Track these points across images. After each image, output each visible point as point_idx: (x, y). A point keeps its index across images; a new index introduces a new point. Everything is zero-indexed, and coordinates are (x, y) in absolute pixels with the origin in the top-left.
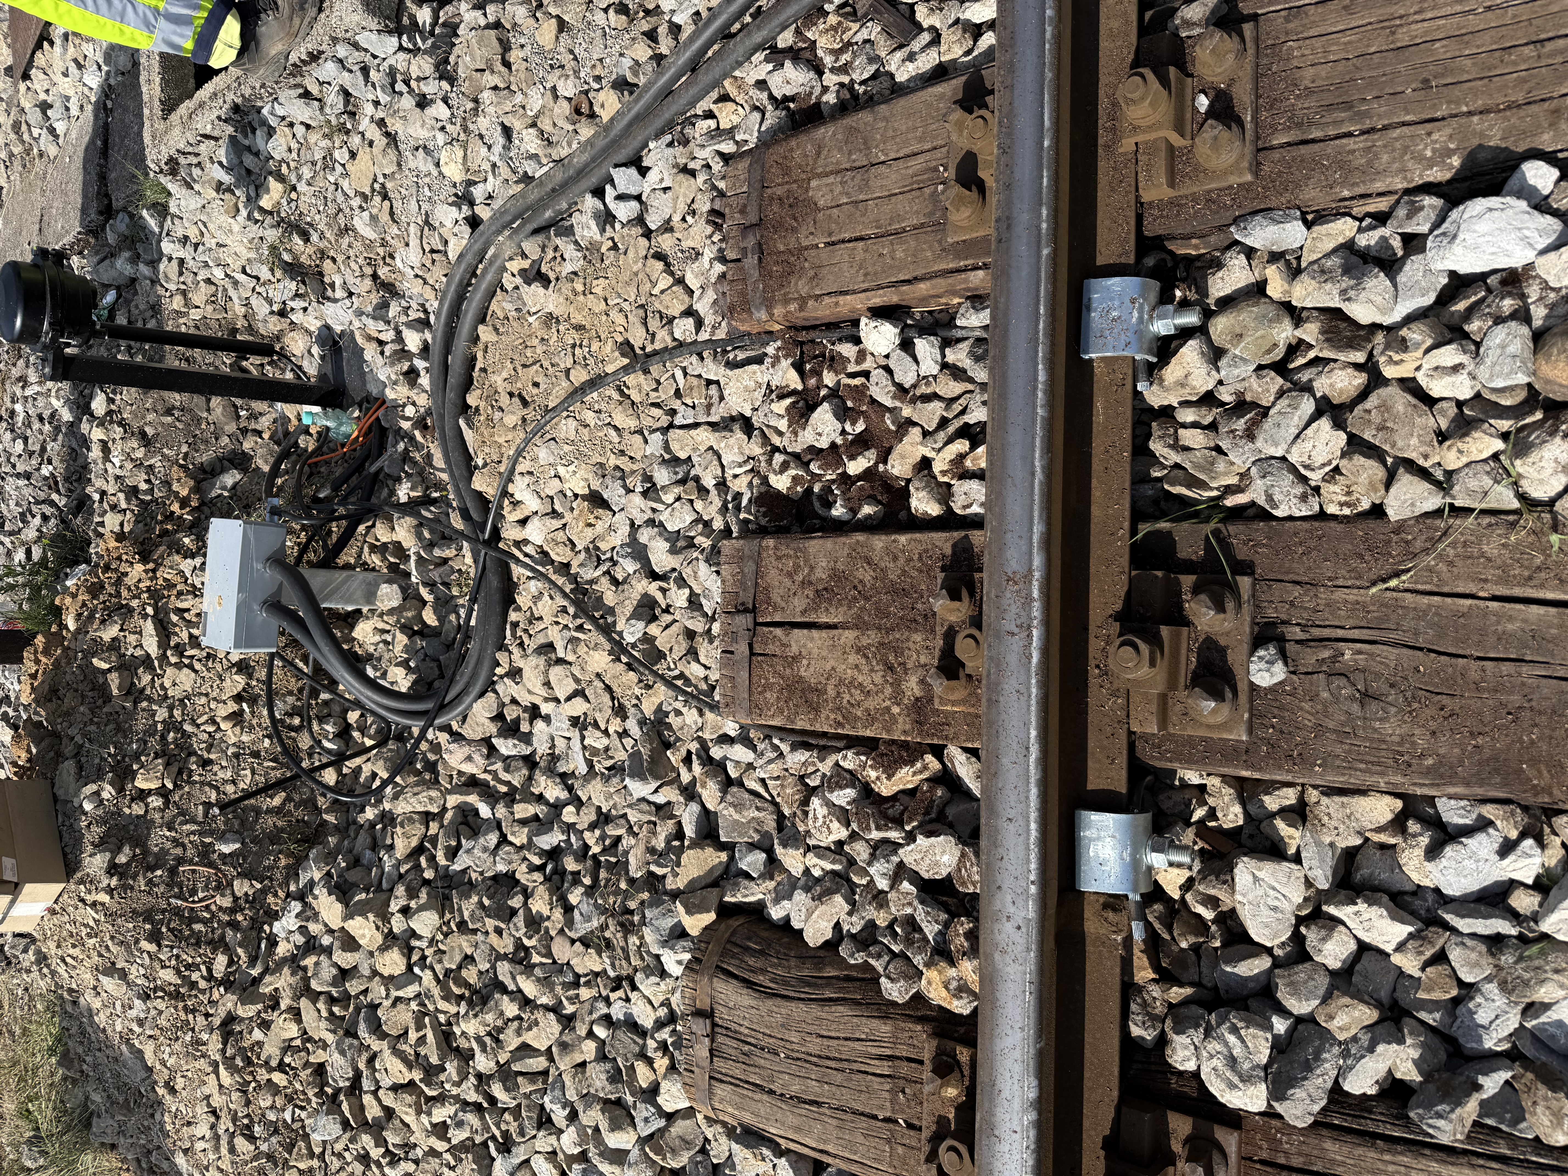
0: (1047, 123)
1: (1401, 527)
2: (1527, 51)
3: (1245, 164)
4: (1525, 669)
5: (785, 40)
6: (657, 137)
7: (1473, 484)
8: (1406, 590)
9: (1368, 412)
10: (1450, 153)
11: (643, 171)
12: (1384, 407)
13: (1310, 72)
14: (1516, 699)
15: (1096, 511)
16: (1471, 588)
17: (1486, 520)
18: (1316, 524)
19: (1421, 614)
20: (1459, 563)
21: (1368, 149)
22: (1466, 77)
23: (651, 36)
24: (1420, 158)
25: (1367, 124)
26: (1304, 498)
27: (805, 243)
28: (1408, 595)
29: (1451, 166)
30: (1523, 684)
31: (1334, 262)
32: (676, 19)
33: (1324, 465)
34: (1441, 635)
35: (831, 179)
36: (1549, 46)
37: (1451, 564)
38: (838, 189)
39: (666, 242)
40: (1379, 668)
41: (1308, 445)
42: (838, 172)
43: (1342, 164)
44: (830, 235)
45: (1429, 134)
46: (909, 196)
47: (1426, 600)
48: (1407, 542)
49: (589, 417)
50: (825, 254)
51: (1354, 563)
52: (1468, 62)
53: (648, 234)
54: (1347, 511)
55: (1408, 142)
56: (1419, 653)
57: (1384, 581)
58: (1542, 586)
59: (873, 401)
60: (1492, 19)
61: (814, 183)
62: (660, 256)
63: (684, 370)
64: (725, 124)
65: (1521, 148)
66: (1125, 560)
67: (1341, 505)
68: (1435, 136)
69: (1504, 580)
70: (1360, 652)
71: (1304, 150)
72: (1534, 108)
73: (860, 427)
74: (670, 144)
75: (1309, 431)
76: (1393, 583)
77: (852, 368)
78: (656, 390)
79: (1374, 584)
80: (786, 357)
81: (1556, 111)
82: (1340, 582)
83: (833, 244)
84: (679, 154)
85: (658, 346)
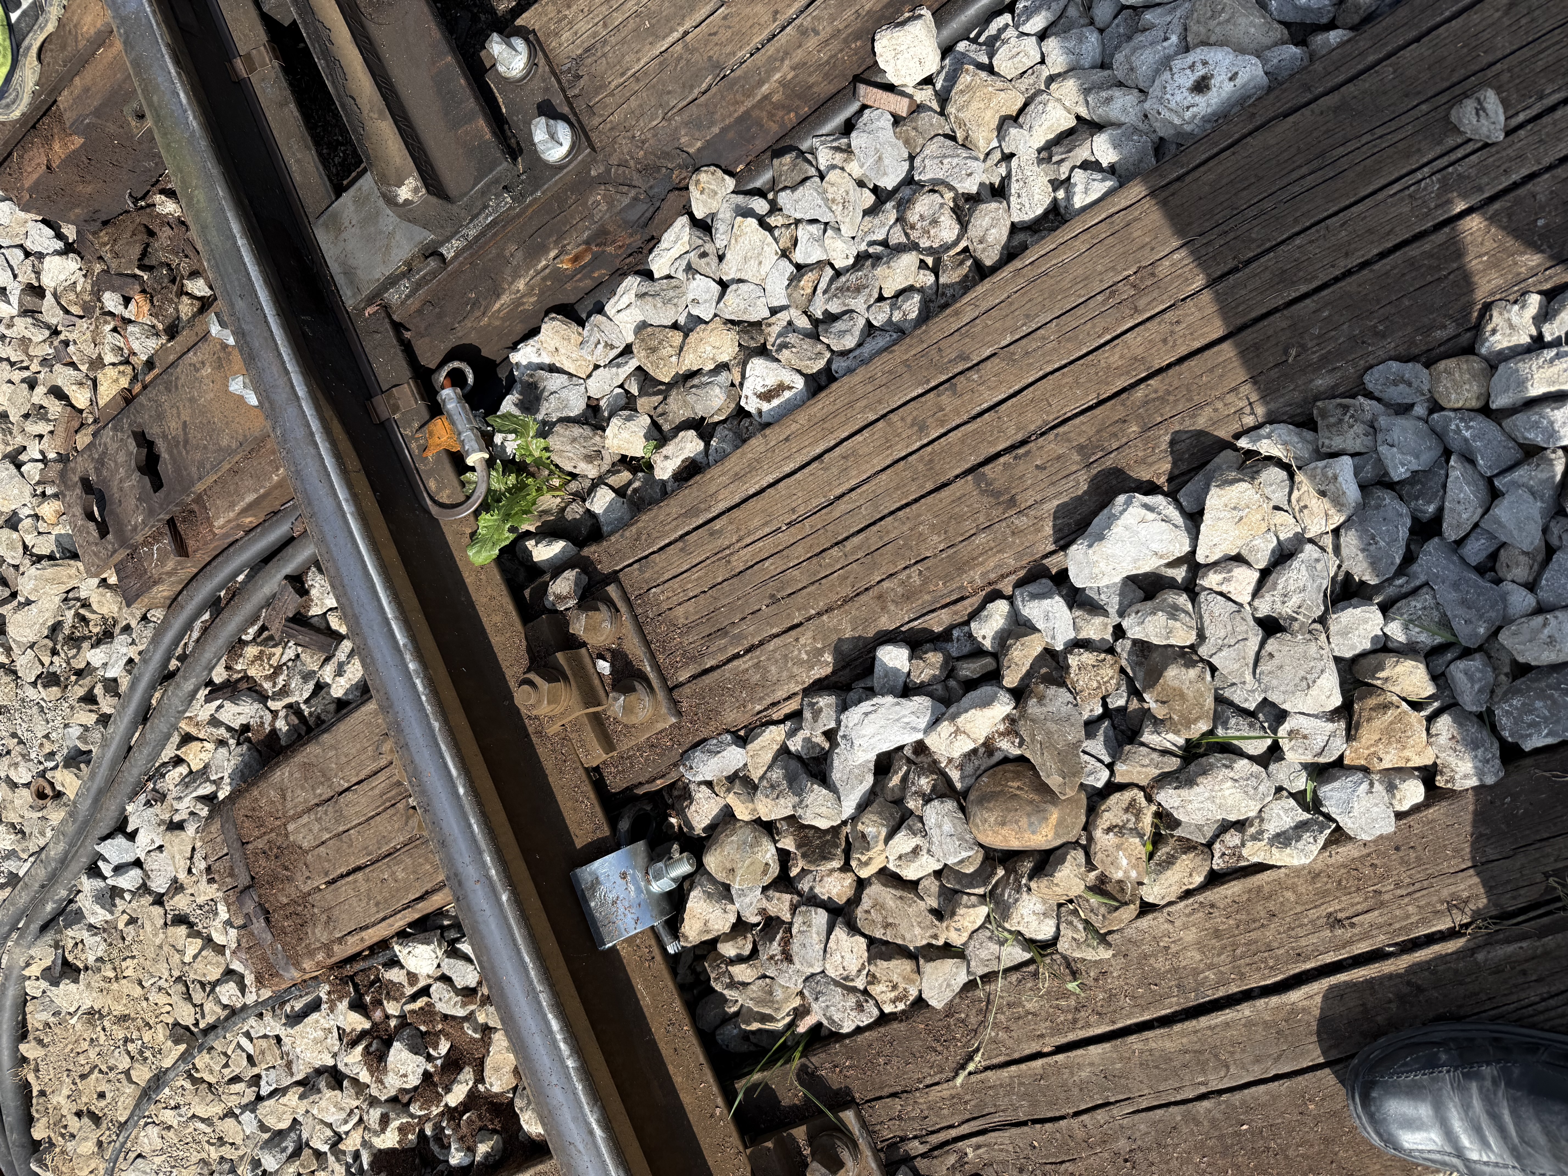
0: (454, 772)
1: (950, 1010)
2: (835, 552)
3: (664, 710)
4: (1116, 1111)
5: (219, 675)
6: (131, 798)
7: (984, 954)
8: (987, 1068)
9: (867, 912)
10: (820, 652)
11: (132, 837)
12: (877, 905)
13: (680, 611)
14: (1122, 1144)
15: (686, 1099)
16: (1034, 1047)
17: (1014, 977)
18: (882, 1030)
19: (1009, 1087)
20: (1014, 1027)
21: (757, 665)
22: (800, 586)
23: (89, 699)
24: (800, 663)
25: (746, 644)
26: (860, 1007)
27: (306, 889)
28: (989, 1073)
29: (828, 664)
30: (1122, 1127)
31: (777, 774)
32: (110, 674)
33: (859, 971)
34: (1034, 1104)
35: (305, 819)
36: (849, 545)
37: (1007, 1029)
38: (316, 827)
39: (180, 903)
40: (1003, 1156)
41: (837, 958)
42: (309, 810)
43: (744, 684)
44: (326, 874)
45: (797, 640)
46: (385, 815)
47: (1005, 1073)
48: (963, 1021)
49: (168, 1116)
50: (329, 894)
51: (932, 1057)
52: (796, 573)
53: (159, 900)
54: (901, 1006)
55: (784, 651)
56: (1025, 1129)
57: (963, 1067)
58: (1088, 1025)
59: (446, 1017)
60: (795, 533)
61: (291, 827)
62: (181, 920)
63: (248, 1035)
64: (196, 766)
65: (871, 633)
66: (735, 1139)
67: (893, 1002)
68: (802, 641)
69: (1057, 1030)
70: (978, 1147)
71: (707, 679)
72: (863, 598)
73: (444, 1047)
74: (148, 804)
75: (831, 944)
76: (971, 1067)
77: (409, 991)
78: (226, 1065)
79: (957, 1074)
80: (340, 999)
81: (880, 597)
82: (928, 1081)
83: (334, 881)
84: (161, 812)
85: (210, 1019)
